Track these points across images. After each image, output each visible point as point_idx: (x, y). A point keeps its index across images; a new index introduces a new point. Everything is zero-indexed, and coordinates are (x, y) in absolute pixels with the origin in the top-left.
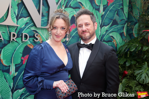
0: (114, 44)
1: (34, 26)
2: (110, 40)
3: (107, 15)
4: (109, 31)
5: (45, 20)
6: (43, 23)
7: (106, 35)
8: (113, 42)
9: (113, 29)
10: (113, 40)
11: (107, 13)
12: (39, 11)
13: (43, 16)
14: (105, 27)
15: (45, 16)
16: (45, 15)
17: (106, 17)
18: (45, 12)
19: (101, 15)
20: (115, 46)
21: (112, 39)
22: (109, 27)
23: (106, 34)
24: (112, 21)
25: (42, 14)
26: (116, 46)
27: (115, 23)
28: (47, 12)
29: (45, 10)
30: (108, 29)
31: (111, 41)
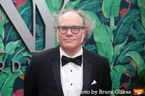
0: (133, 67)
1: (27, 51)
2: (127, 62)
3: (120, 30)
4: (124, 50)
5: (40, 42)
6: (38, 46)
7: (122, 56)
8: (131, 64)
9: (129, 47)
10: (131, 62)
11: (120, 27)
12: (32, 31)
13: (37, 37)
14: (118, 46)
15: (40, 37)
16: (40, 35)
17: (119, 33)
18: (40, 32)
19: (112, 31)
20: (134, 69)
21: (129, 61)
22: (124, 45)
23: (121, 54)
24: (128, 37)
25: (36, 34)
26: (136, 69)
27: (132, 39)
28: (42, 32)
29: (39, 29)
30: (123, 48)
31: (129, 63)
